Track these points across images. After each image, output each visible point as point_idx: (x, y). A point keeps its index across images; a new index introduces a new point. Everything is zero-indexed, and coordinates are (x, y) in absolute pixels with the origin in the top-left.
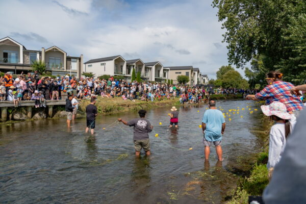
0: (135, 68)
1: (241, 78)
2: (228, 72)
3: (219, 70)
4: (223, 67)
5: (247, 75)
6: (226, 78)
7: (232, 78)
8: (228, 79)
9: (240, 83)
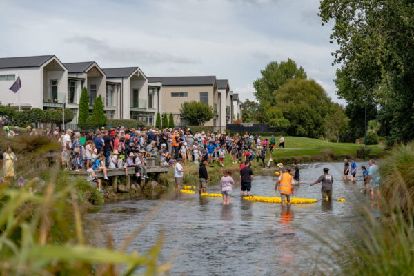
0: (85, 85)
1: (328, 101)
2: (291, 84)
3: (261, 76)
4: (272, 66)
5: (343, 93)
6: (285, 100)
7: (302, 103)
8: (291, 103)
9: (323, 116)
